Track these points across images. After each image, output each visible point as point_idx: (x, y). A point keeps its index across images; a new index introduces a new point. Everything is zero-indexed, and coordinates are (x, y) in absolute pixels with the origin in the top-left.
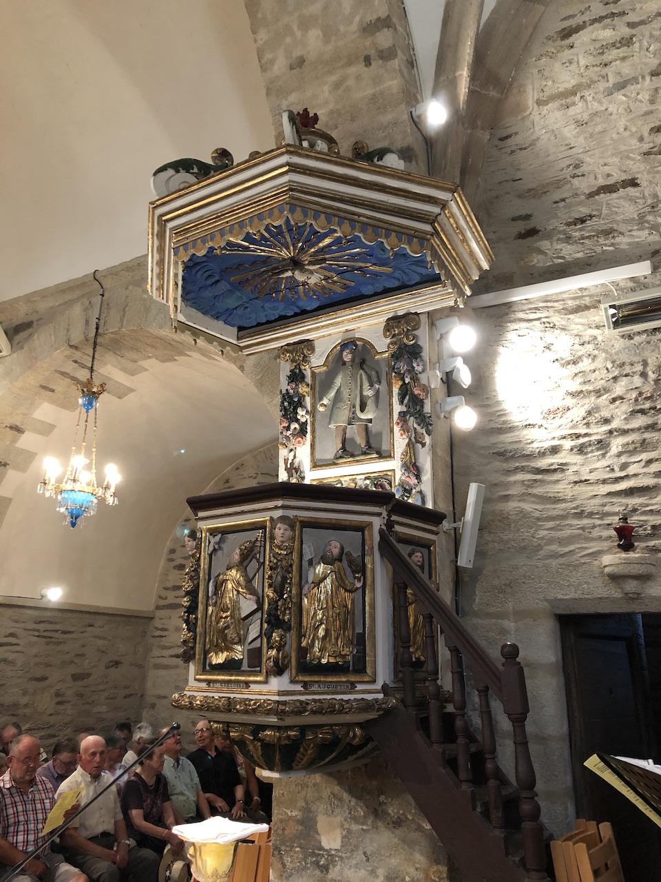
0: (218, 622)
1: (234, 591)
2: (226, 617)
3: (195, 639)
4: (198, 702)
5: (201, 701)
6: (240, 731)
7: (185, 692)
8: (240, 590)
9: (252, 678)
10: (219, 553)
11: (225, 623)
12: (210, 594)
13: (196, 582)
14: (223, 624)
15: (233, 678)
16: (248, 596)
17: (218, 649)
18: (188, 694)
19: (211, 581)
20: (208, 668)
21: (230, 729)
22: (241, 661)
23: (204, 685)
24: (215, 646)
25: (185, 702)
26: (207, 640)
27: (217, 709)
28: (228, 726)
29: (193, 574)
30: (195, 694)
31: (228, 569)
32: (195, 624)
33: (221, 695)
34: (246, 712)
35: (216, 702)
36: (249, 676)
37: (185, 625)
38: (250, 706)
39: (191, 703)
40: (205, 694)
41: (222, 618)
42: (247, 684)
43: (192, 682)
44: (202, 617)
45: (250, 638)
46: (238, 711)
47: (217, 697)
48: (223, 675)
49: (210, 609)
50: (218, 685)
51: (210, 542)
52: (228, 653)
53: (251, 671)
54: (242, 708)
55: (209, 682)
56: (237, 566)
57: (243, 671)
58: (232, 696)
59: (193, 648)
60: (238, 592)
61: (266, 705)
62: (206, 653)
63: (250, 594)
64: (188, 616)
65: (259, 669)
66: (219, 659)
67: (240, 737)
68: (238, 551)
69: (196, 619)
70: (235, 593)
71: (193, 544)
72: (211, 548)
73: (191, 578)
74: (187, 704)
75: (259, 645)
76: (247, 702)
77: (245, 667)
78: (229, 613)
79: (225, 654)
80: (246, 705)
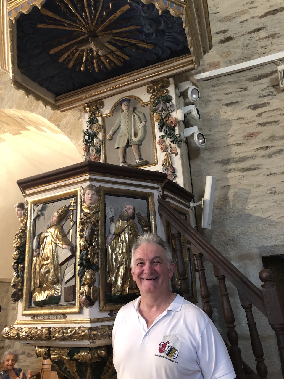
0: (40, 269)
1: (53, 244)
2: (47, 264)
3: (22, 282)
4: (24, 333)
5: (26, 332)
6: (59, 354)
7: (14, 326)
8: (58, 242)
9: (68, 310)
10: (42, 218)
11: (46, 268)
12: (34, 248)
13: (23, 240)
14: (44, 270)
15: (53, 311)
16: (64, 246)
17: (42, 289)
18: (16, 326)
19: (35, 238)
20: (33, 305)
21: (50, 352)
22: (59, 298)
23: (29, 319)
24: (39, 287)
25: (13, 333)
26: (32, 283)
27: (40, 338)
28: (49, 350)
29: (21, 234)
30: (22, 326)
31: (48, 228)
32: (23, 272)
33: (43, 326)
34: (64, 339)
35: (39, 332)
36: (66, 308)
37: (15, 272)
38: (67, 333)
39: (18, 334)
40: (30, 326)
41: (43, 265)
42: (64, 315)
43: (20, 317)
44: (28, 266)
45: (66, 278)
46: (57, 339)
47: (40, 328)
48: (45, 309)
49: (34, 259)
50: (41, 318)
51: (34, 210)
52: (49, 292)
53: (67, 305)
54: (61, 336)
55: (34, 316)
56: (55, 225)
57: (61, 305)
58: (52, 326)
59: (21, 290)
60: (56, 244)
61: (80, 332)
62: (31, 293)
63: (66, 245)
64: (17, 266)
65: (73, 302)
66: (40, 297)
67: (59, 358)
68: (56, 214)
69: (24, 267)
70: (54, 245)
72: (35, 215)
73: (20, 237)
74: (15, 335)
75: (73, 284)
76: (65, 331)
77: (62, 302)
78: (49, 261)
79: (47, 292)
80: (64, 333)
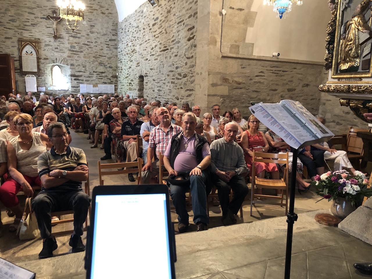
0: (345, 48)
1: (356, 29)
2: (351, 44)
3: (332, 57)
4: (332, 88)
5: (333, 88)
6: (356, 103)
7: (326, 84)
8: (360, 28)
9: (363, 76)
10: (349, 9)
11: (349, 47)
12: (342, 33)
13: (334, 27)
14: (348, 48)
15: (352, 76)
16: (364, 31)
17: (345, 61)
18: (327, 85)
19: (343, 26)
20: (339, 72)
21: (350, 102)
22: (358, 67)
23: (336, 80)
24: (343, 60)
25: (326, 88)
26: (339, 58)
27: (342, 91)
28: (349, 101)
29: (332, 23)
30: (331, 85)
31: (353, 18)
32: (333, 50)
33: (345, 85)
34: (358, 92)
35: (342, 88)
36: (362, 74)
37: (327, 51)
38: (361, 89)
39: (328, 88)
40: (336, 85)
41: (348, 45)
42: (361, 79)
43: (330, 79)
44: (337, 46)
45: (364, 54)
46: (354, 92)
47: (343, 86)
48: (347, 75)
49: (341, 41)
50: (344, 80)
51: (343, 4)
52: (351, 63)
53: (362, 72)
54: (356, 90)
55: (339, 79)
56: (358, 14)
57: (359, 72)
58: (351, 85)
59: (332, 62)
60: (358, 29)
61: (370, 88)
62: (338, 64)
63: (366, 29)
64: (329, 46)
65: (368, 70)
66: (345, 67)
67: (356, 106)
68: (360, 6)
69: (333, 47)
70: (356, 30)
71: (333, 6)
72: (344, 7)
73: (331, 26)
74: (327, 89)
75: (369, 58)
76: (359, 87)
77: (360, 70)
78: (352, 42)
79: (349, 64)
80: (359, 88)
